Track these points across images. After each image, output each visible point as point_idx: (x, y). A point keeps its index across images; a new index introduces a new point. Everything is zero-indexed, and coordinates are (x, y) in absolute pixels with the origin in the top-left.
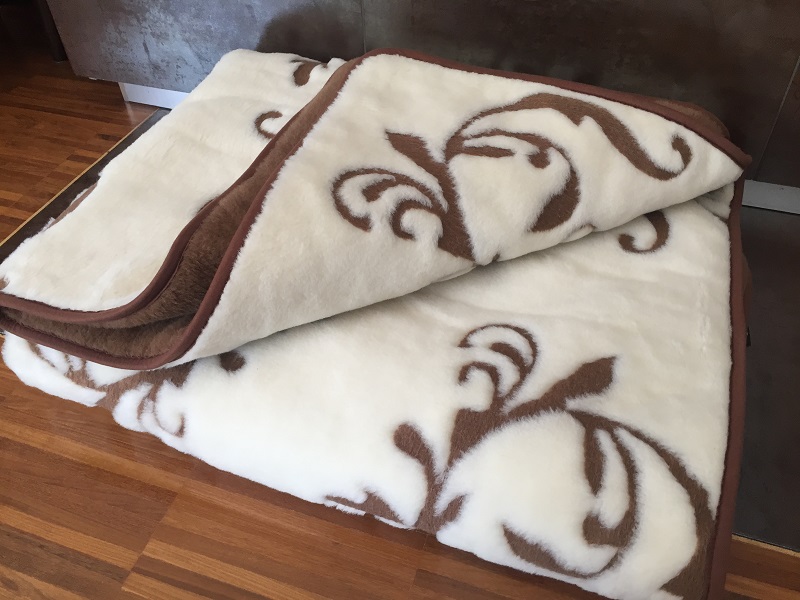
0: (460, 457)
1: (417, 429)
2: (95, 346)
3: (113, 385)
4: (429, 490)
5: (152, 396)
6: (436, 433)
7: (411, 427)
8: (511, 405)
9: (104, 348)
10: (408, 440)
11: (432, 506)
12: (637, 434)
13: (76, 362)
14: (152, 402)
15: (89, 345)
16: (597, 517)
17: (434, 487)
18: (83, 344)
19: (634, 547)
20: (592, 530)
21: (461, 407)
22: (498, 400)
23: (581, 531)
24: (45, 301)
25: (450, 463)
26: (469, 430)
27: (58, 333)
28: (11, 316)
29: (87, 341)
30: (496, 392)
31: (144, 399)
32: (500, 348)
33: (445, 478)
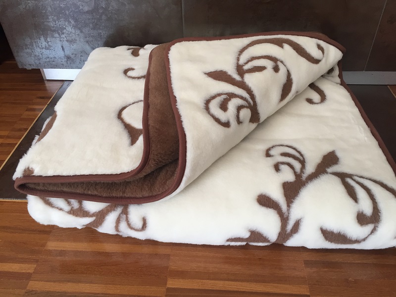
0: (292, 202)
1: (267, 195)
2: (90, 193)
3: (99, 212)
4: (282, 221)
5: (125, 212)
6: (277, 195)
7: (264, 195)
9: (96, 193)
10: (264, 201)
11: (284, 229)
13: (75, 203)
14: (125, 216)
15: (86, 192)
16: (362, 213)
17: (284, 219)
18: (83, 193)
19: (382, 221)
20: (362, 219)
21: (283, 182)
22: (298, 176)
23: (357, 221)
24: (60, 174)
25: (289, 206)
26: (292, 190)
27: (65, 189)
28: (32, 186)
29: (84, 190)
30: (295, 173)
31: (120, 215)
32: (285, 154)
33: (288, 213)
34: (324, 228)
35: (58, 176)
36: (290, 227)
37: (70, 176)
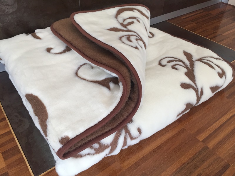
1: (184, 83)
8: (189, 66)
12: (205, 57)
13: (96, 146)
14: (128, 134)
17: (196, 91)
20: (220, 75)
21: (184, 73)
22: (186, 67)
23: (219, 77)
25: (195, 84)
26: (190, 74)
30: (184, 67)
31: (125, 135)
32: (169, 62)
33: (197, 87)
34: (211, 87)
35: (89, 129)
36: (200, 94)
37: (97, 124)
